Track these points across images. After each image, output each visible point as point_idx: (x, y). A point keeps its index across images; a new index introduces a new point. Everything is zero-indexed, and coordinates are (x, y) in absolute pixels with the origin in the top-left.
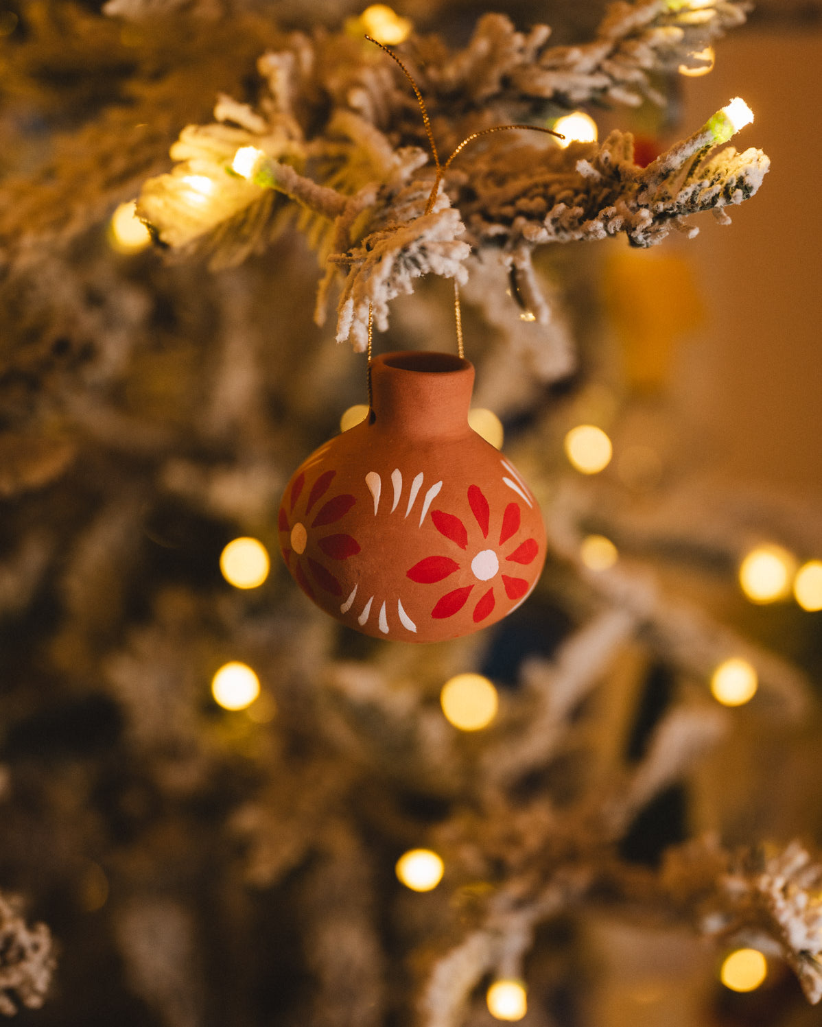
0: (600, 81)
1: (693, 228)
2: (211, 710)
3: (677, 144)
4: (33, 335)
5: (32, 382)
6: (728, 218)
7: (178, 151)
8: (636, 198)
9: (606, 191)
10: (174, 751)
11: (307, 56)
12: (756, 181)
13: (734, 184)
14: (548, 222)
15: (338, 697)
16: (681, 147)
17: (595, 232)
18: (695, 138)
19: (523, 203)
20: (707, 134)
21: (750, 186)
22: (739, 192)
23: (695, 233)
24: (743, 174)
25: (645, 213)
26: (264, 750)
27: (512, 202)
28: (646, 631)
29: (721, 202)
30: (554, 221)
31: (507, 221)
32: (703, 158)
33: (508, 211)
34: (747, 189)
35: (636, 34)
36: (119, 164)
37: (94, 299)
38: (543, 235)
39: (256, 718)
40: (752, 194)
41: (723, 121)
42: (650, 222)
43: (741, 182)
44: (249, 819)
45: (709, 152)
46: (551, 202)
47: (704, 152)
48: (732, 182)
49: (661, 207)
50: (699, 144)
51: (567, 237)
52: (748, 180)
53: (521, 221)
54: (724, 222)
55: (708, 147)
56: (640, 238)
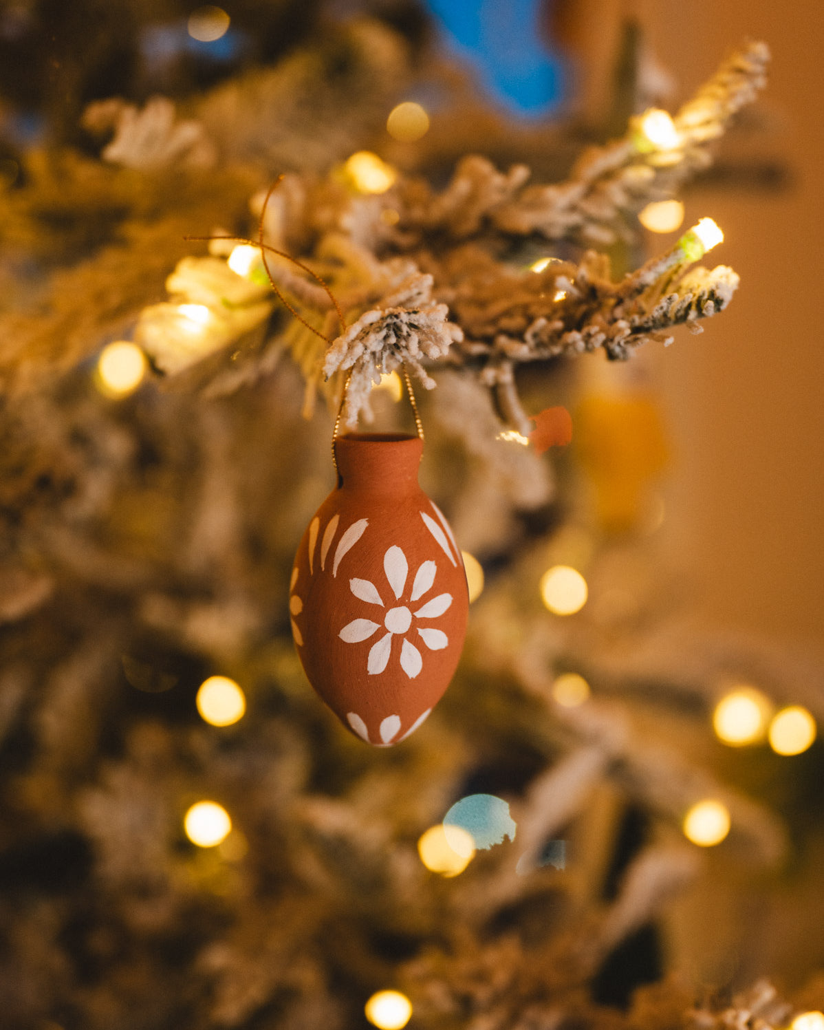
0: (575, 219)
1: (668, 337)
2: (183, 847)
3: (650, 262)
4: (17, 471)
5: (13, 516)
6: (701, 327)
7: (175, 283)
8: (612, 312)
9: (584, 308)
10: (145, 889)
11: (298, 196)
12: (726, 295)
13: (706, 297)
14: (528, 336)
15: (310, 834)
16: (655, 264)
17: (574, 343)
18: (667, 256)
19: (506, 323)
20: (679, 252)
21: (721, 298)
22: (711, 303)
23: (670, 341)
24: (714, 287)
25: (622, 324)
26: (234, 888)
27: (494, 321)
28: (617, 768)
29: (693, 315)
30: (535, 335)
31: (489, 340)
32: (675, 278)
33: (490, 330)
34: (718, 302)
35: (609, 175)
36: (115, 300)
37: (79, 438)
38: (523, 351)
39: (227, 855)
40: (724, 307)
41: (694, 239)
42: (628, 332)
43: (712, 295)
44: (217, 958)
45: (681, 271)
46: (530, 320)
47: (676, 272)
48: (704, 294)
49: (638, 320)
50: (672, 262)
51: (545, 354)
52: (719, 293)
53: (503, 341)
54: (696, 331)
55: (680, 266)
56: (617, 350)
